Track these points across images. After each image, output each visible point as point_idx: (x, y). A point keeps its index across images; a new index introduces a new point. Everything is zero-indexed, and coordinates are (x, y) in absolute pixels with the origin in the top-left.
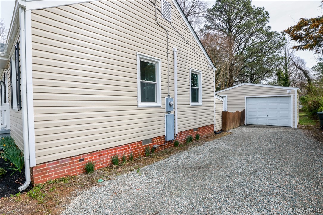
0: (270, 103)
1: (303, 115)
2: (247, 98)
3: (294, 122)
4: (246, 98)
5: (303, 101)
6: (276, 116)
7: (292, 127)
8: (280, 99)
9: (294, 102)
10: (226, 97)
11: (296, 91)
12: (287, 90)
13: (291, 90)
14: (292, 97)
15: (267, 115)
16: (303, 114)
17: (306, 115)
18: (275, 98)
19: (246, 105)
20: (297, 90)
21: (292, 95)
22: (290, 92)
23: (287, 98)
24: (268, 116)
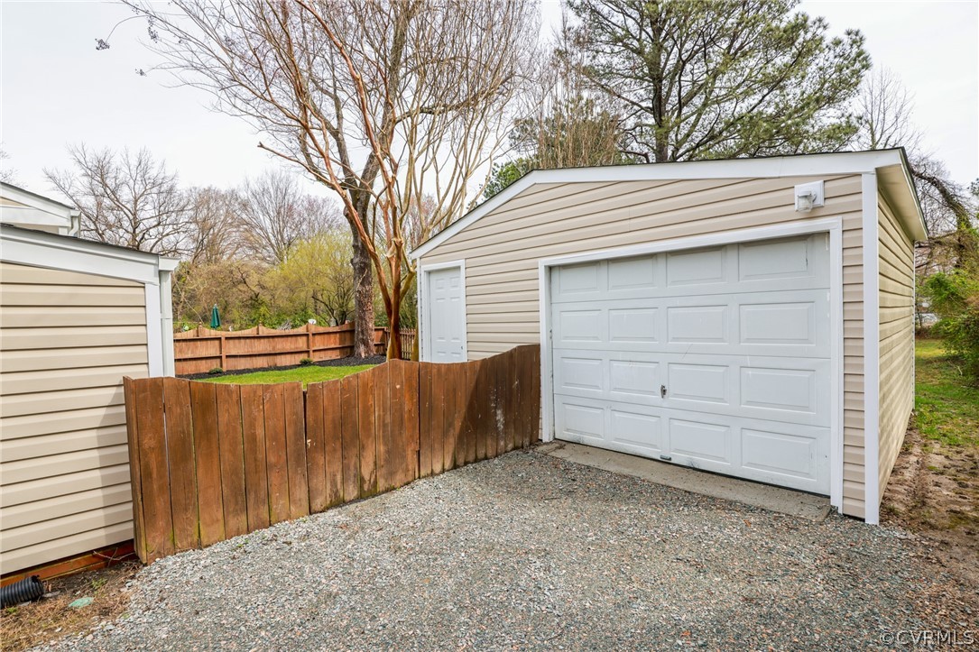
0: (678, 302)
1: (941, 352)
2: (550, 269)
3: (853, 461)
4: (542, 273)
5: (941, 295)
6: (722, 400)
7: (836, 501)
8: (750, 259)
9: (851, 284)
10: (459, 268)
11: (869, 186)
12: (788, 183)
13: (828, 179)
14: (836, 240)
15: (664, 392)
16: (937, 350)
17: (954, 359)
18: (714, 260)
19: (542, 315)
20: (880, 173)
21: (833, 224)
22: (820, 201)
23: (798, 252)
24: (670, 397)
